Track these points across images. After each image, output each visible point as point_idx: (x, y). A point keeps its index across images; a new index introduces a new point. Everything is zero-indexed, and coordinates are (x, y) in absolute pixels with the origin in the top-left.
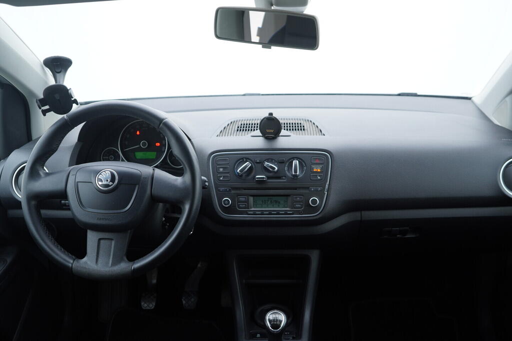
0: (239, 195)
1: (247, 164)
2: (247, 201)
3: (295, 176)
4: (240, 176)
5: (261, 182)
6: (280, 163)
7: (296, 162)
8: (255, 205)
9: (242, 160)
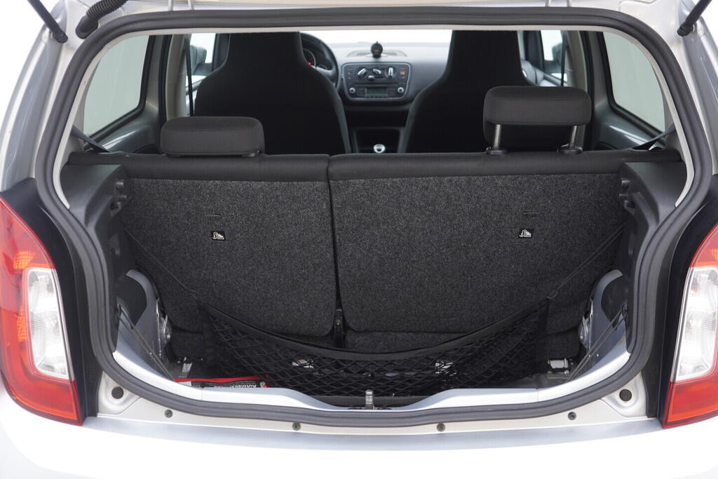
0: (359, 87)
1: (363, 71)
2: (364, 91)
3: (391, 77)
4: (360, 76)
5: (371, 79)
6: (382, 69)
7: (391, 70)
8: (368, 93)
9: (360, 68)
